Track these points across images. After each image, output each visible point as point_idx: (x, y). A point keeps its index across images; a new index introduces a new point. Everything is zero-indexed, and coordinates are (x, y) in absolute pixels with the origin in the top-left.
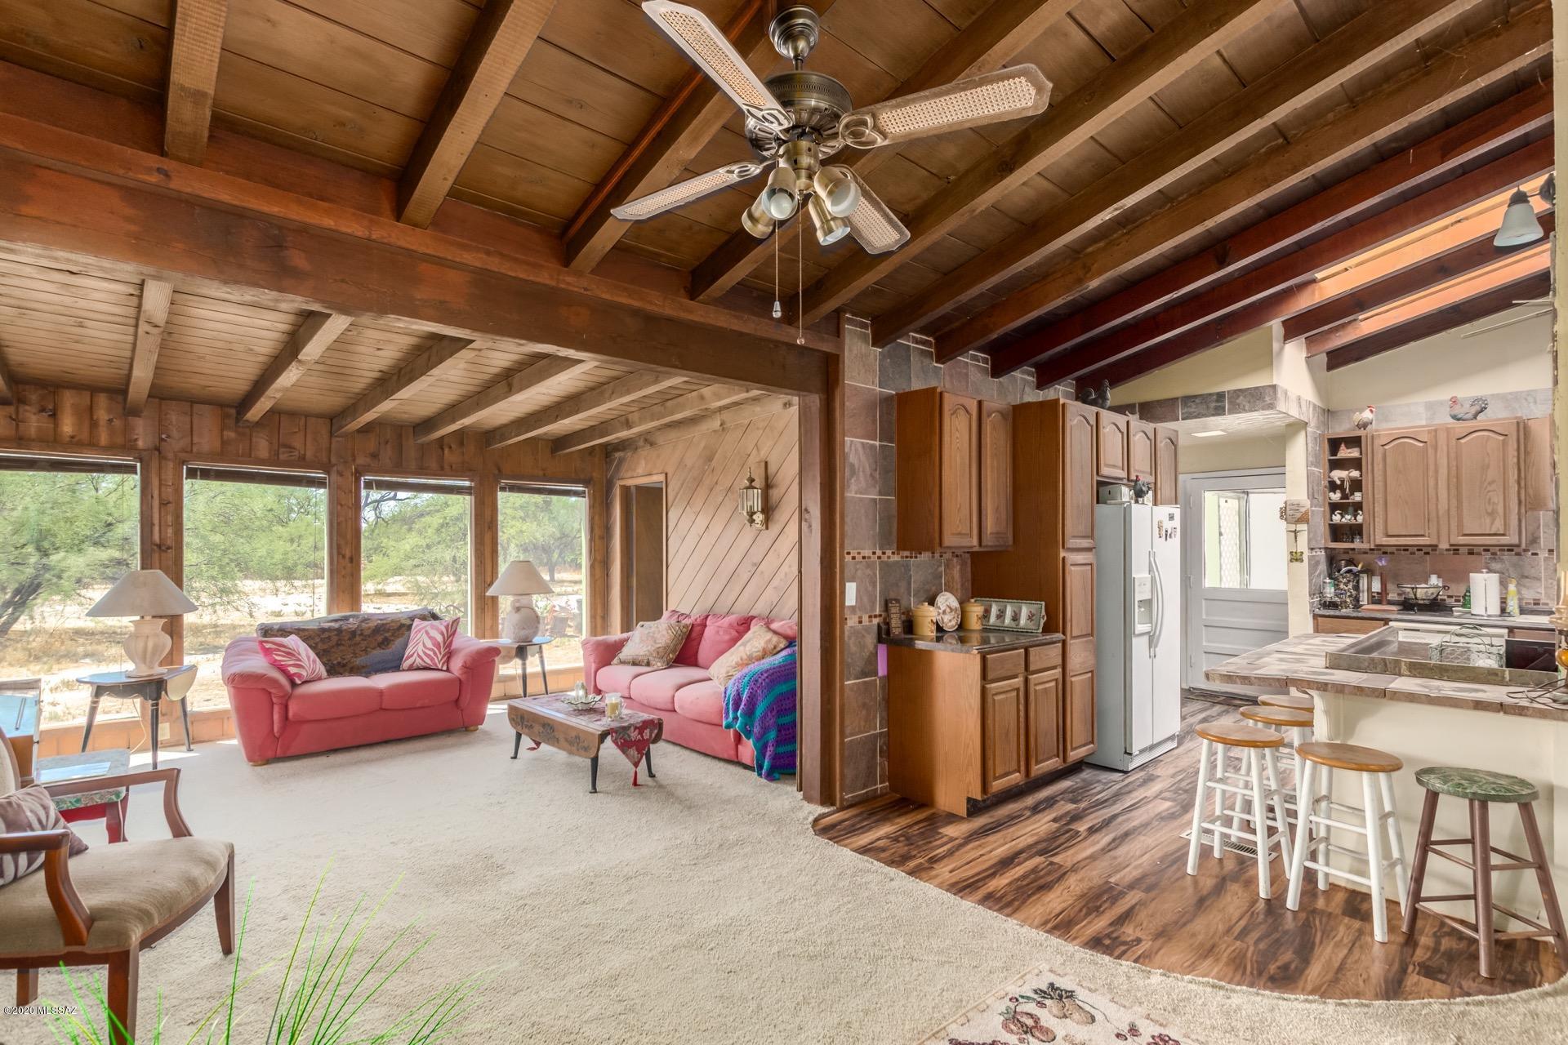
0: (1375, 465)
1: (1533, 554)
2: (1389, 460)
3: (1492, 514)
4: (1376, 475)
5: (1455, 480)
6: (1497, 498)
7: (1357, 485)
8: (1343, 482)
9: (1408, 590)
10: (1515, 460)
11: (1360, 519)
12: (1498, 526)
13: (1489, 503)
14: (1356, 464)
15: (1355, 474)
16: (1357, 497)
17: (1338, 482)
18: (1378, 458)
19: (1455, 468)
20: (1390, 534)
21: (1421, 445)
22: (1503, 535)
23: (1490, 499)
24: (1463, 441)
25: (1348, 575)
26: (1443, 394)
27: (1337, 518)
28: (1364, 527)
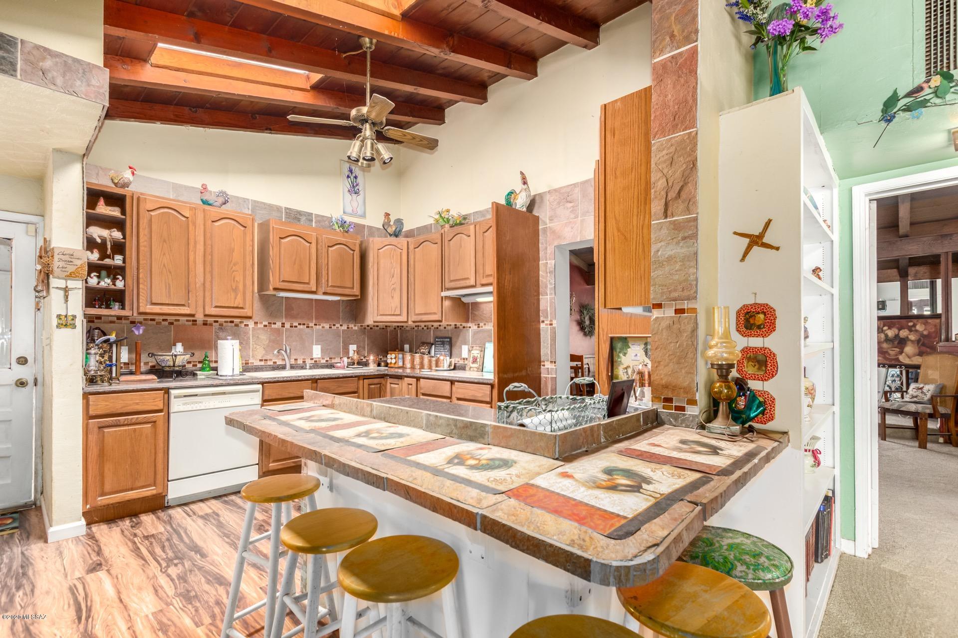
0: (141, 230)
1: (245, 325)
2: (154, 227)
3: (235, 290)
4: (141, 240)
5: (210, 257)
6: (239, 278)
7: (119, 248)
8: (104, 241)
9: (168, 358)
10: (251, 248)
11: (120, 284)
12: (238, 302)
13: (234, 281)
14: (119, 224)
15: (117, 235)
16: (118, 260)
17: (99, 241)
18: (144, 223)
19: (210, 246)
20: (154, 302)
21: (184, 219)
22: (242, 308)
23: (234, 278)
24: (216, 224)
25: (105, 345)
26: (194, 181)
27: (93, 281)
28: (126, 293)
